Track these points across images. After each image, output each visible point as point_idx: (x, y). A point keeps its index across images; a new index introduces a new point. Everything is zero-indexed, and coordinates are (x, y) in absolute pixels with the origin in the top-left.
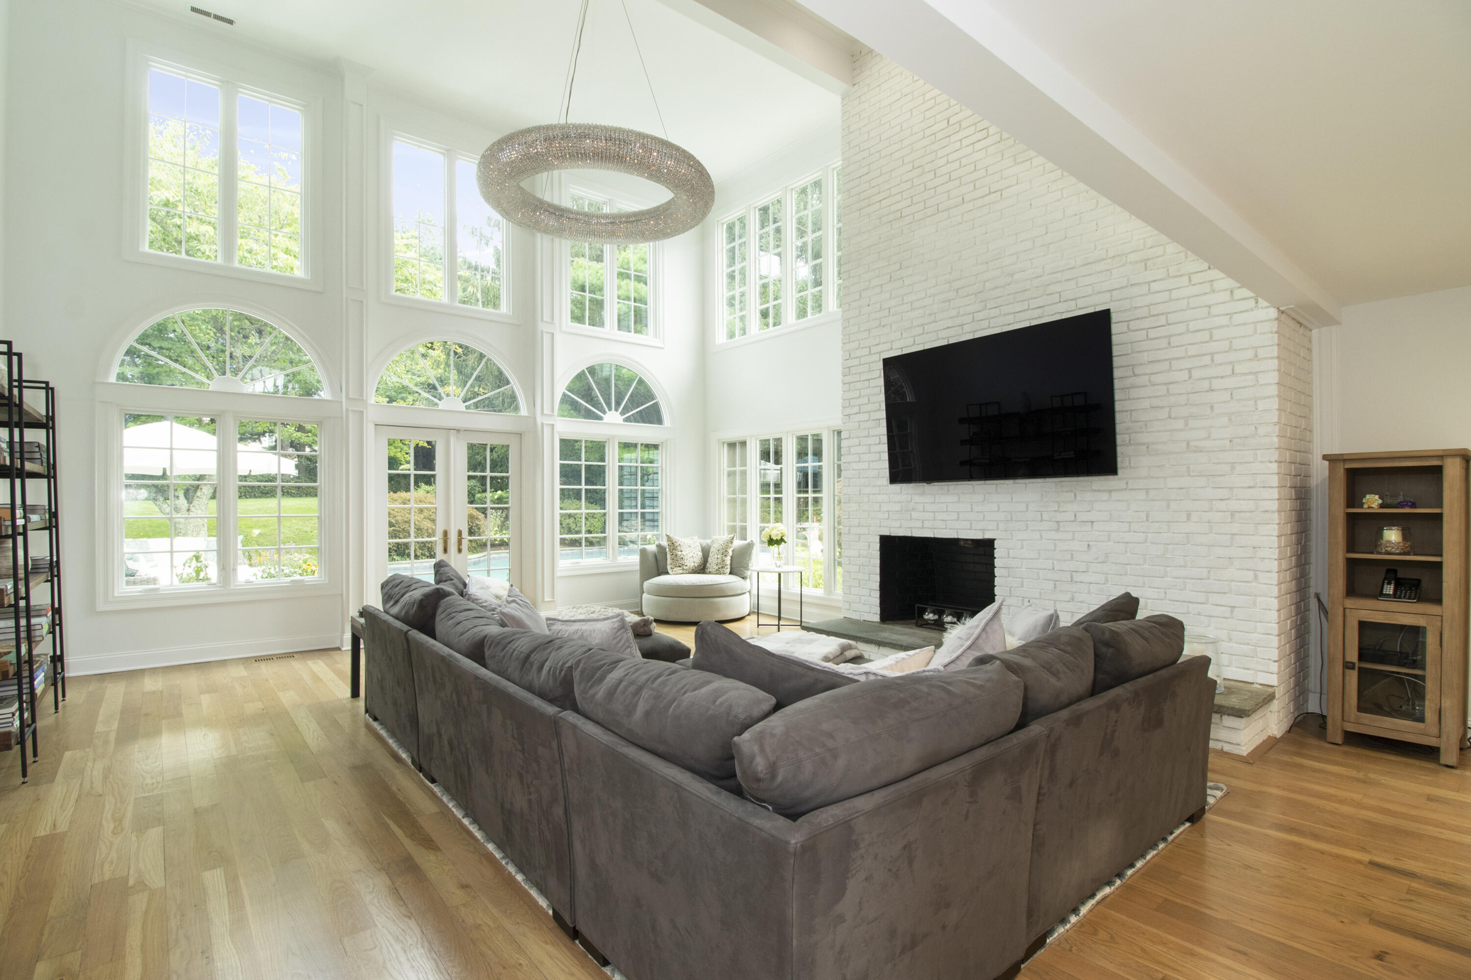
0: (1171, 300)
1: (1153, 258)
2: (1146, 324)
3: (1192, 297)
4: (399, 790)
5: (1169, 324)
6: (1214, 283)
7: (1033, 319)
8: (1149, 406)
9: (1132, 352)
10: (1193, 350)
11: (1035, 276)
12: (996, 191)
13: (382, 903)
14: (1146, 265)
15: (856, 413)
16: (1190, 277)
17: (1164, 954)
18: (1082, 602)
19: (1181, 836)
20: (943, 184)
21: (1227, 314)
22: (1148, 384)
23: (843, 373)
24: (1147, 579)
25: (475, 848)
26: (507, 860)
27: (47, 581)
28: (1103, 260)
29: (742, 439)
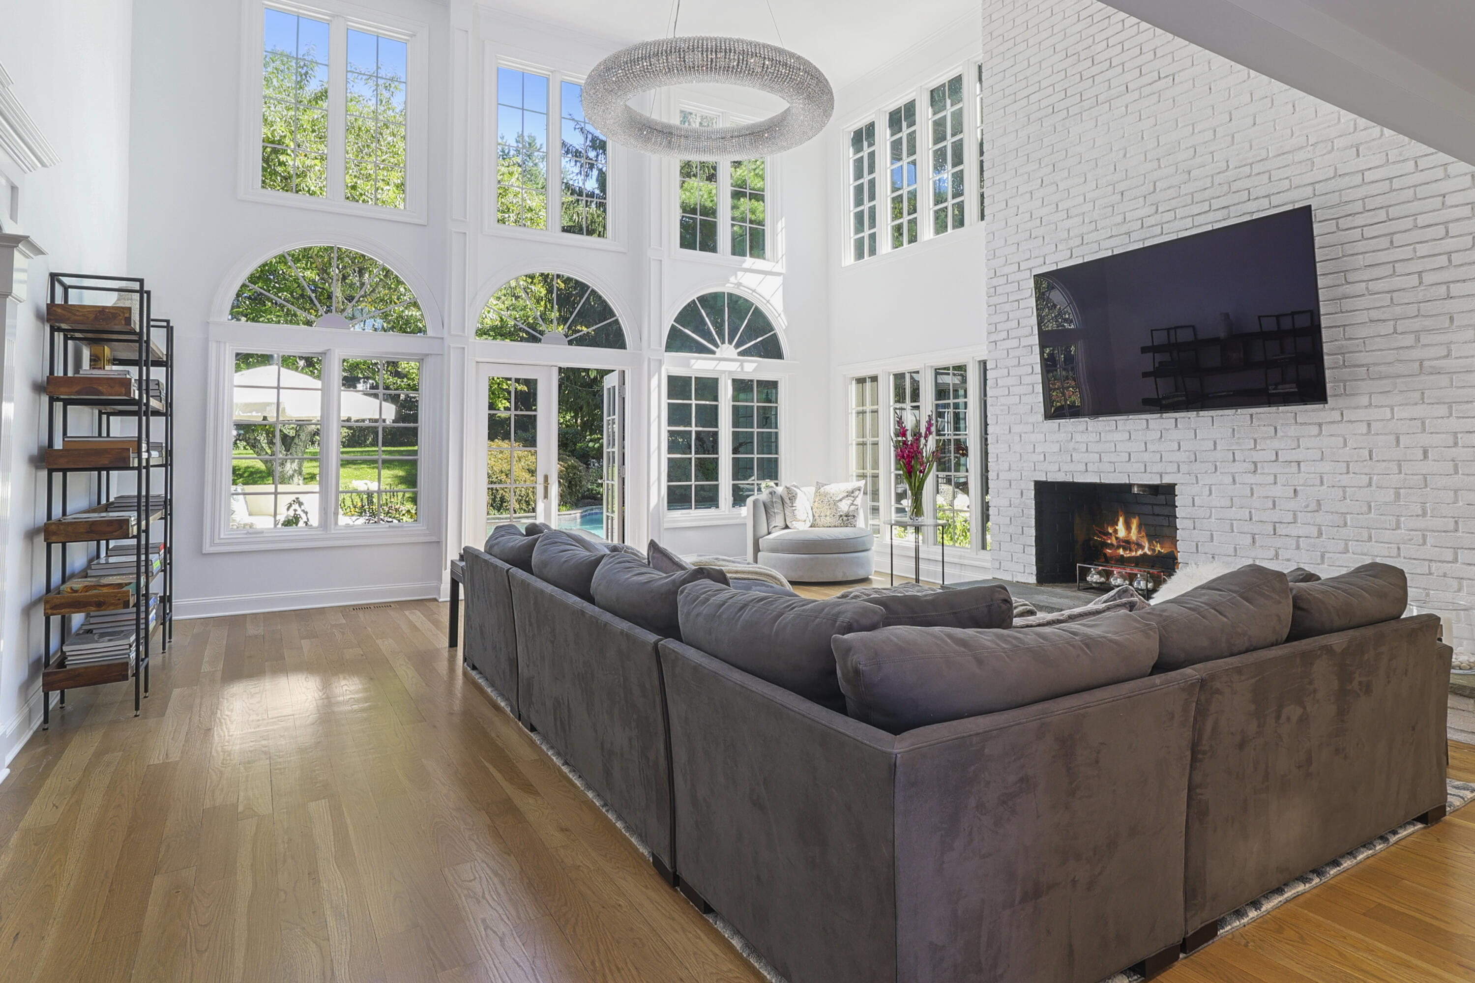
0: (1392, 190)
1: (1366, 142)
2: (1359, 221)
3: (1420, 185)
4: (498, 737)
5: (1390, 220)
6: (1449, 167)
7: (1216, 222)
8: (1367, 320)
9: (1344, 256)
10: (1422, 250)
11: (1218, 171)
12: (1167, 77)
13: (482, 840)
14: (1358, 150)
15: (1004, 339)
16: (1416, 162)
17: (1369, 961)
18: (1288, 560)
19: (1409, 838)
20: (1102, 72)
21: (1468, 204)
22: (1366, 293)
23: (987, 294)
24: (1373, 531)
25: (575, 795)
26: (607, 808)
27: (161, 519)
28: (1302, 148)
29: (872, 373)
